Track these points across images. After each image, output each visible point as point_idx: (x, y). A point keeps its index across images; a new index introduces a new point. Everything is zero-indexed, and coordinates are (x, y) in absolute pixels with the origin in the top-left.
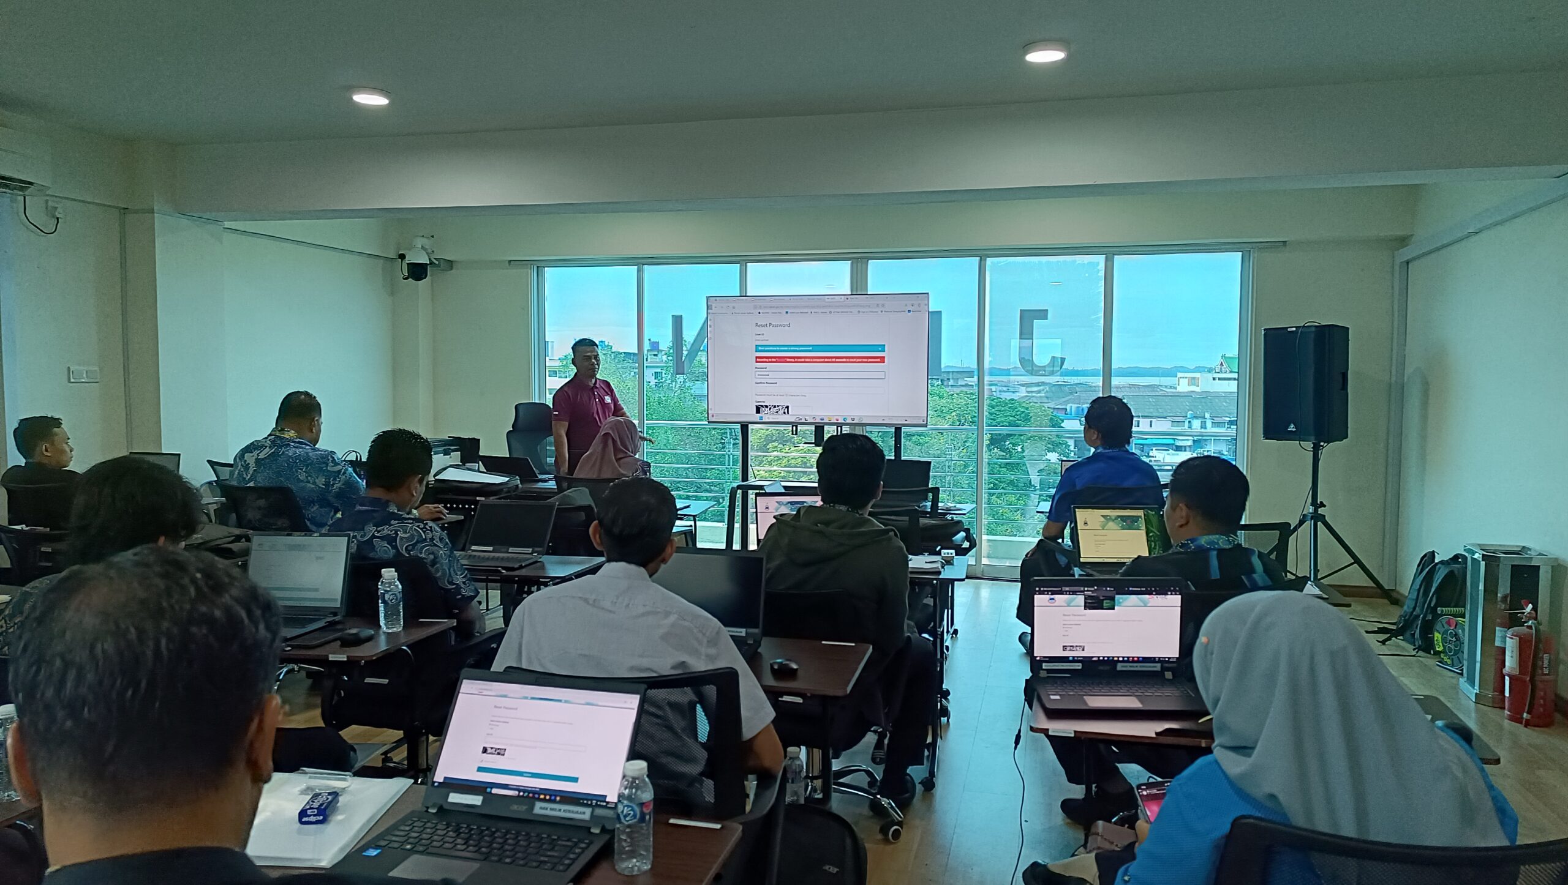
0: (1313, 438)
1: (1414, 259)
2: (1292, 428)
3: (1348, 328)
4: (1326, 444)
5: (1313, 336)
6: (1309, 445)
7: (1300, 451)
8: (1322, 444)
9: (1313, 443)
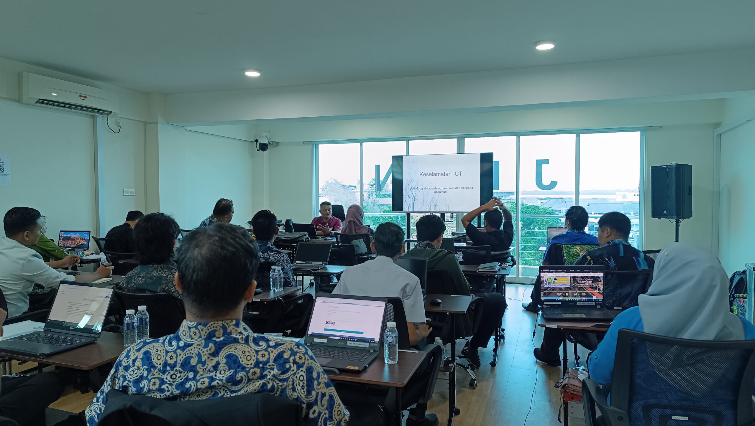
0: (675, 217)
1: (725, 132)
2: (665, 212)
3: (691, 166)
4: (682, 220)
5: (674, 170)
6: (674, 220)
7: (669, 223)
8: (680, 220)
9: (676, 219)
